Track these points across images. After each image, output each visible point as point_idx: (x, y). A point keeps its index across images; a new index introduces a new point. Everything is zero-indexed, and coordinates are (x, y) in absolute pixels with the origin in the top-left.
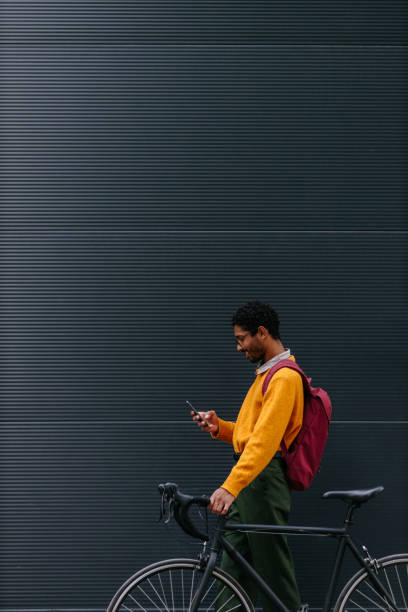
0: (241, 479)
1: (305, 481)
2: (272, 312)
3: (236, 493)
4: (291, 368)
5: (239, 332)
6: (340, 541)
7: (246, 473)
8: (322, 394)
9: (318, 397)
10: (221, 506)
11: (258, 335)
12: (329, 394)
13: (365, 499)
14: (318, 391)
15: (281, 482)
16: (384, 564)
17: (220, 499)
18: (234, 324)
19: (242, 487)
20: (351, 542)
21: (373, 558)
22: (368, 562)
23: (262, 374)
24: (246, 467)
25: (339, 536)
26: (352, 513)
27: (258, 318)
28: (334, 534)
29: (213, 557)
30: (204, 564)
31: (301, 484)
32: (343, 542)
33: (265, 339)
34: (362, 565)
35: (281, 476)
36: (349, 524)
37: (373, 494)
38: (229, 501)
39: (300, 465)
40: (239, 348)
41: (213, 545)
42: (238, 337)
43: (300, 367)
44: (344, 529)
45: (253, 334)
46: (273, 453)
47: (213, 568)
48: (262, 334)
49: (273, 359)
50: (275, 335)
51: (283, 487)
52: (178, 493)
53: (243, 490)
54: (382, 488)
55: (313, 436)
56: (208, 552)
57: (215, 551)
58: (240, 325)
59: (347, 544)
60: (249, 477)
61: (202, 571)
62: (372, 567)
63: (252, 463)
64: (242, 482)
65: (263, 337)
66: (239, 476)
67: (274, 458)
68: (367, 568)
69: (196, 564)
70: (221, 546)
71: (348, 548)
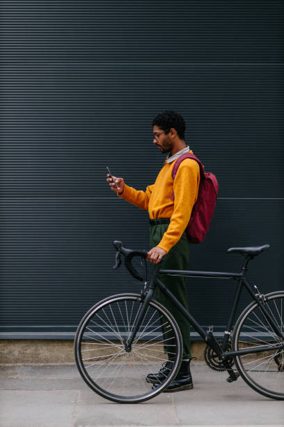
0: (171, 241)
1: (200, 237)
2: (182, 120)
3: (167, 250)
4: (192, 158)
5: (156, 130)
6: (239, 281)
8: (212, 177)
9: (210, 179)
10: (156, 256)
11: (170, 134)
12: (216, 176)
13: (257, 253)
14: (209, 174)
16: (269, 298)
18: (153, 125)
19: (171, 246)
20: (247, 283)
21: (261, 294)
22: (258, 296)
23: (170, 163)
25: (238, 279)
26: (247, 263)
27: (172, 122)
28: (234, 277)
29: (150, 293)
30: (143, 297)
31: (197, 239)
32: (240, 283)
33: (174, 137)
34: (254, 298)
36: (246, 270)
37: (262, 250)
40: (155, 141)
41: (151, 284)
42: (155, 133)
43: (198, 157)
44: (241, 274)
45: (166, 133)
47: (150, 300)
48: (172, 134)
49: (178, 153)
50: (181, 136)
52: (122, 247)
53: (173, 248)
54: (268, 246)
56: (148, 289)
57: (152, 289)
58: (159, 125)
59: (243, 284)
60: (176, 240)
61: (142, 301)
62: (261, 300)
63: (177, 230)
64: (171, 243)
65: (173, 136)
66: (169, 239)
68: (257, 300)
69: (139, 297)
70: (155, 286)
71: (244, 287)
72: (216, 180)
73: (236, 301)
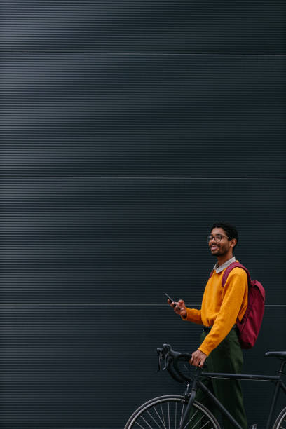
0: (211, 344)
1: (252, 342)
3: (208, 353)
6: (276, 384)
7: (214, 339)
8: (259, 284)
9: (256, 286)
10: (198, 362)
12: (262, 284)
14: (255, 282)
15: (237, 344)
17: (197, 358)
19: (212, 349)
20: (283, 385)
23: (220, 274)
24: (214, 336)
25: (275, 381)
26: (284, 366)
28: (272, 380)
29: (193, 394)
30: (187, 398)
31: (250, 344)
32: (278, 384)
35: (237, 340)
36: (282, 373)
38: (203, 358)
39: (248, 331)
41: (194, 386)
44: (279, 377)
46: (232, 326)
47: (193, 402)
48: (232, 243)
49: (226, 263)
51: (238, 348)
52: (171, 350)
55: (255, 312)
56: (190, 391)
57: (194, 390)
59: (281, 386)
60: (216, 342)
61: (186, 403)
63: (218, 333)
64: (212, 346)
66: (210, 342)
67: (233, 329)
69: (183, 398)
70: (198, 387)
71: (281, 389)
72: (263, 288)
73: (273, 403)
